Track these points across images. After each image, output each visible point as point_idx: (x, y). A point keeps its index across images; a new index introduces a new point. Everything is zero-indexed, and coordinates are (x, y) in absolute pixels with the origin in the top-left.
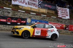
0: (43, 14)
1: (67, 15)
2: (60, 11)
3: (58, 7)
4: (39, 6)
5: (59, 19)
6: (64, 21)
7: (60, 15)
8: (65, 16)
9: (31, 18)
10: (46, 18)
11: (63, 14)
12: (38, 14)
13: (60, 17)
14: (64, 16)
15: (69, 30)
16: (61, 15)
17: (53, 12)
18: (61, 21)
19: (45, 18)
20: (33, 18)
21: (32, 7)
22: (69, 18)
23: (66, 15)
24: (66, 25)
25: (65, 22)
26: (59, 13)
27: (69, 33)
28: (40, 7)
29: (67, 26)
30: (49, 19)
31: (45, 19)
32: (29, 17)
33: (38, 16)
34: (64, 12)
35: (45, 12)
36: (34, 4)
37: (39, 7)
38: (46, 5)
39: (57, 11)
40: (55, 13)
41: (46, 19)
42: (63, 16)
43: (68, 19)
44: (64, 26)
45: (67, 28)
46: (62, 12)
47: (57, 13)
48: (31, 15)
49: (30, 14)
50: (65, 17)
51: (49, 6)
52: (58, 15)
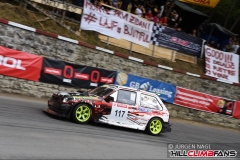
0: (165, 62)
1: (232, 73)
2: (212, 59)
3: (206, 47)
4: (155, 39)
5: (206, 81)
6: (221, 89)
7: (212, 69)
8: (227, 73)
9: (129, 70)
10: (170, 74)
11: (220, 69)
12: (150, 61)
13: (212, 75)
14: (223, 73)
15: (235, 118)
16: (215, 71)
17: (193, 60)
18: (214, 89)
19: (167, 76)
20: (134, 73)
21: (136, 40)
22: (237, 82)
23: (229, 72)
24: (227, 101)
25: (224, 91)
26: (211, 64)
27: (233, 126)
28: (157, 44)
29: (230, 106)
30: (180, 78)
31: (168, 79)
32: (125, 70)
33: (150, 69)
34: (223, 62)
35: (169, 58)
36: (142, 34)
37: (154, 43)
38: (174, 39)
39: (204, 57)
40: (198, 62)
41: (172, 78)
42: (220, 75)
43: (235, 84)
44: (222, 104)
45: (229, 111)
46: (217, 63)
47: (202, 64)
48: (130, 64)
49: (126, 59)
50: (226, 77)
51: (183, 43)
52: (205, 71)
